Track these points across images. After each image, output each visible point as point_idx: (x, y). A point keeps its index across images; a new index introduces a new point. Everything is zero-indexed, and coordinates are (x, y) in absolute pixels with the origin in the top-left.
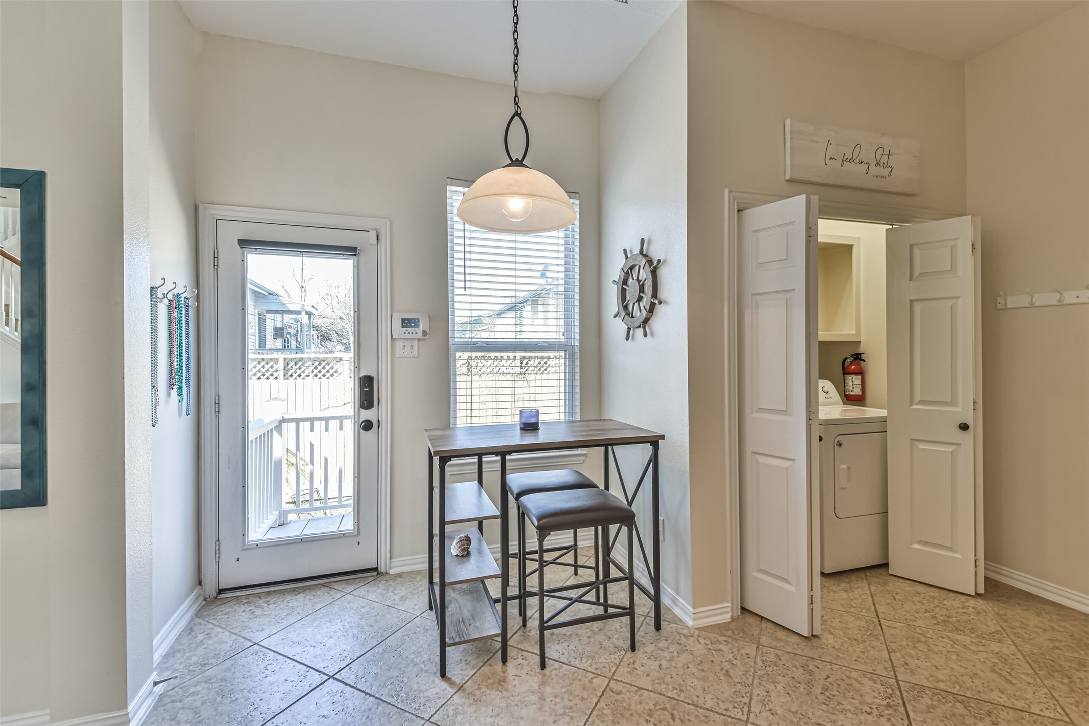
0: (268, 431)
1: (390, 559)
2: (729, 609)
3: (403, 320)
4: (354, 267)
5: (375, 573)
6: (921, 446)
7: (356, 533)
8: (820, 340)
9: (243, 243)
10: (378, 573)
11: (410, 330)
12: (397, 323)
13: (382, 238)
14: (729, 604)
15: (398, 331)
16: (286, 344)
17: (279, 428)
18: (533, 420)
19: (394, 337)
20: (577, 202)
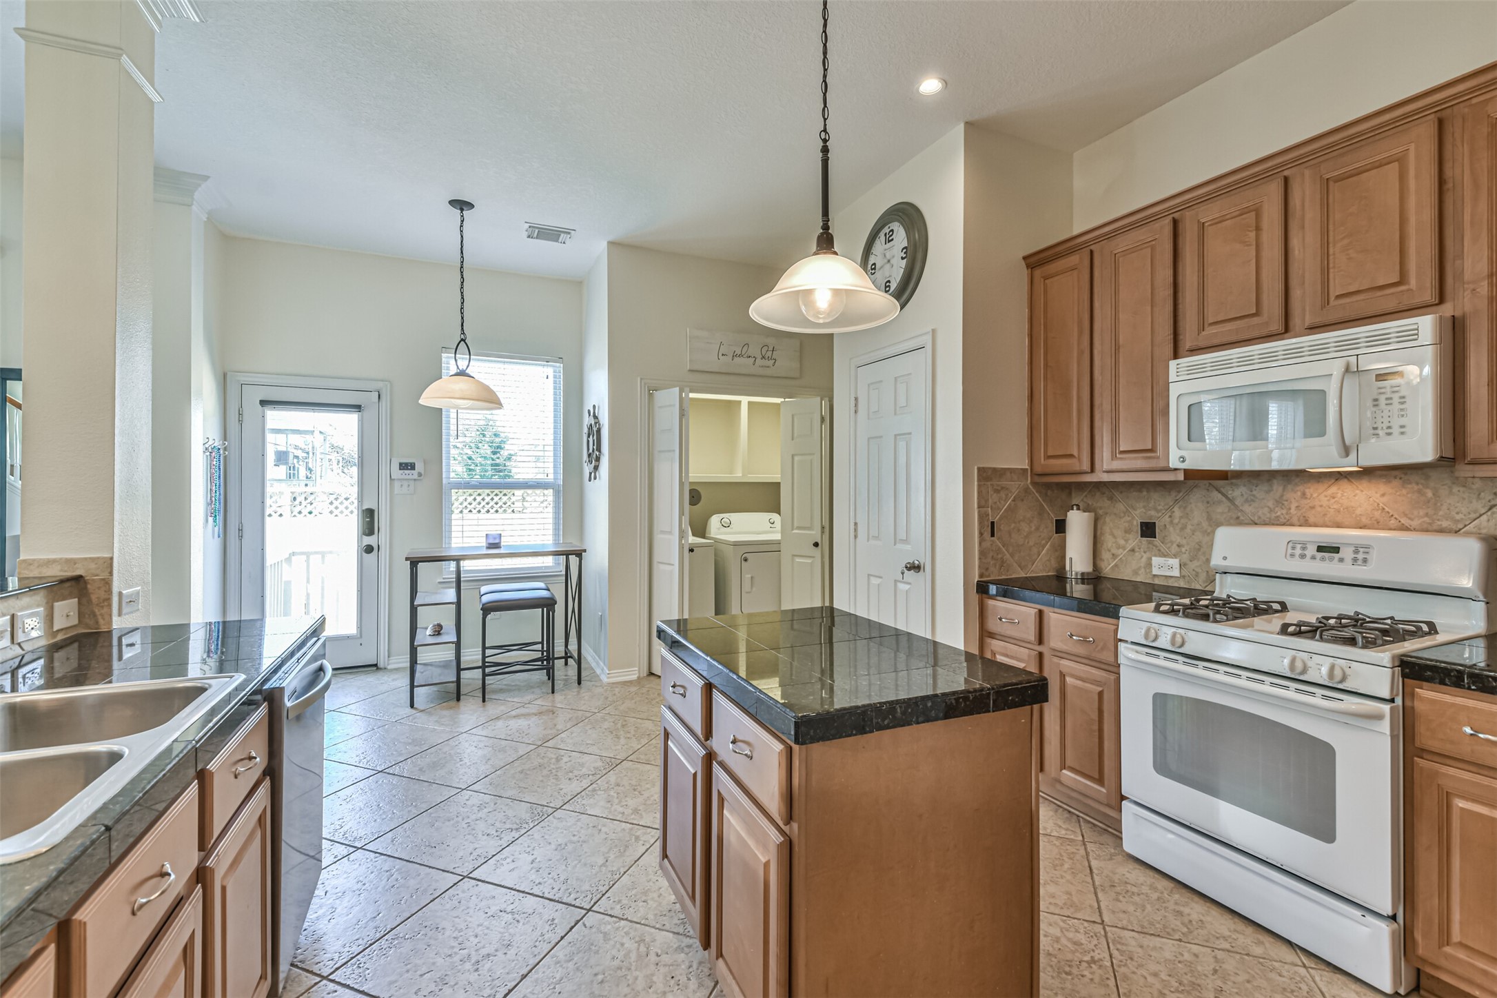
0: (278, 562)
1: (389, 657)
2: (637, 672)
3: (401, 464)
4: (359, 421)
5: (375, 668)
6: (798, 560)
7: (359, 636)
8: (690, 481)
9: (264, 403)
10: (378, 668)
11: (406, 472)
12: (395, 466)
13: (383, 397)
14: (637, 669)
15: (397, 473)
16: (292, 472)
17: (288, 560)
18: (497, 541)
19: (393, 477)
20: (562, 365)
